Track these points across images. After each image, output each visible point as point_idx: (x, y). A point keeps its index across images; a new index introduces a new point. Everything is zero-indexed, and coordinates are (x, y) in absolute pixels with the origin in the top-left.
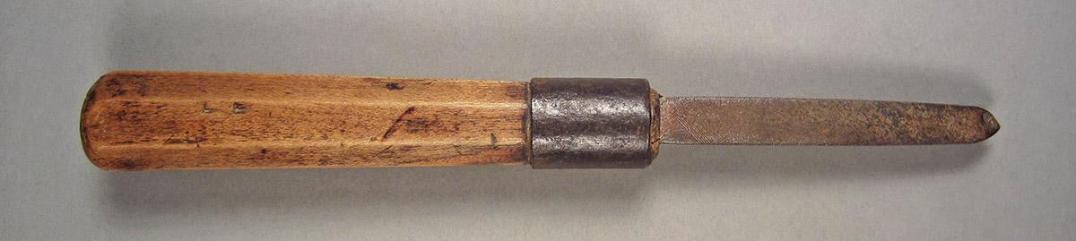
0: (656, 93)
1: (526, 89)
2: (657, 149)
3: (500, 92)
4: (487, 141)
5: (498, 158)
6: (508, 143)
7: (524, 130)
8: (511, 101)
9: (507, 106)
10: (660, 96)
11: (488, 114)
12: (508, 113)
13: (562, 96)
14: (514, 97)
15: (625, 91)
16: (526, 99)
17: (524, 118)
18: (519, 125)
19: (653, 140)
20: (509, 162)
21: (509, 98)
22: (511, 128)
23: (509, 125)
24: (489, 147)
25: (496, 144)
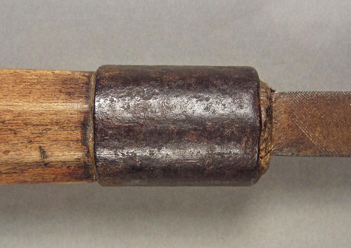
0: (267, 88)
1: (88, 84)
2: (267, 164)
3: (53, 88)
4: (35, 156)
5: (53, 177)
6: (63, 158)
7: (84, 141)
8: (66, 101)
9: (61, 108)
10: (272, 91)
11: (35, 120)
12: (62, 118)
13: (138, 93)
14: (70, 95)
15: (226, 87)
16: (87, 97)
17: (84, 125)
18: (77, 134)
19: (263, 154)
20: (68, 181)
21: (63, 96)
22: (67, 139)
23: (63, 134)
24: (37, 164)
25: (47, 160)
